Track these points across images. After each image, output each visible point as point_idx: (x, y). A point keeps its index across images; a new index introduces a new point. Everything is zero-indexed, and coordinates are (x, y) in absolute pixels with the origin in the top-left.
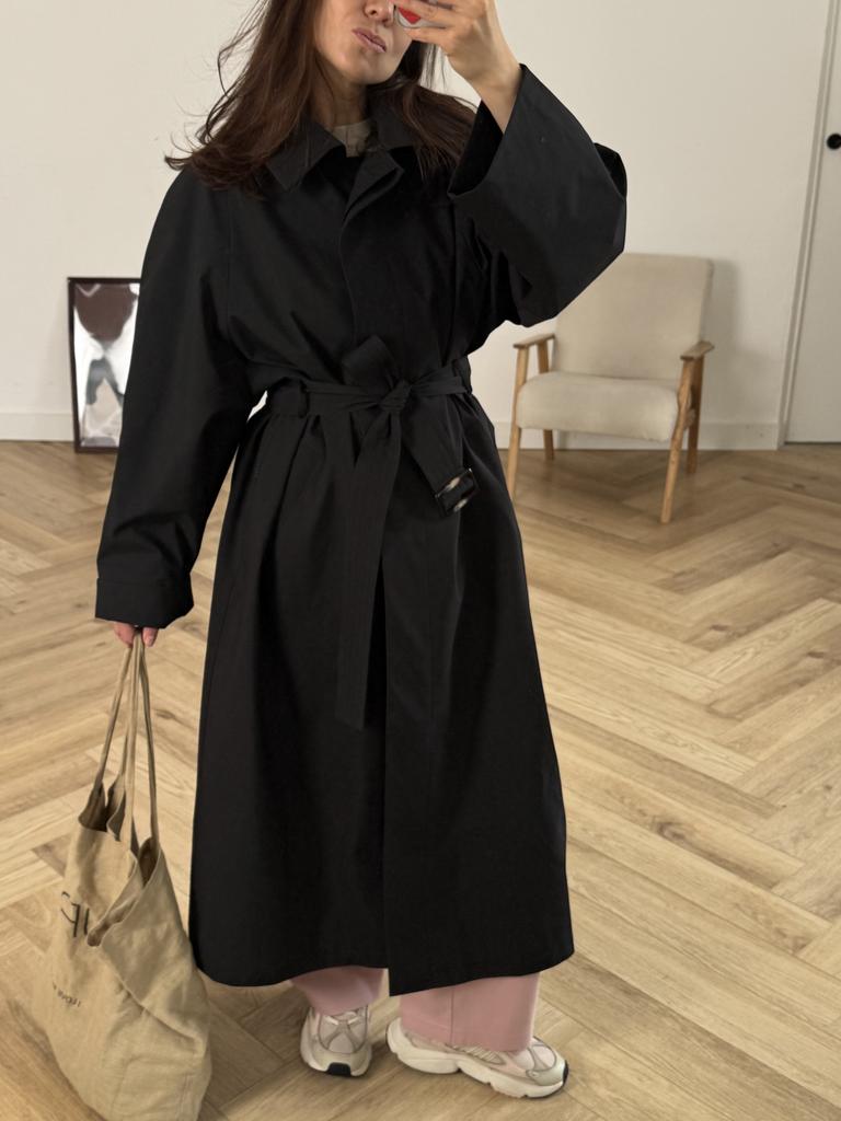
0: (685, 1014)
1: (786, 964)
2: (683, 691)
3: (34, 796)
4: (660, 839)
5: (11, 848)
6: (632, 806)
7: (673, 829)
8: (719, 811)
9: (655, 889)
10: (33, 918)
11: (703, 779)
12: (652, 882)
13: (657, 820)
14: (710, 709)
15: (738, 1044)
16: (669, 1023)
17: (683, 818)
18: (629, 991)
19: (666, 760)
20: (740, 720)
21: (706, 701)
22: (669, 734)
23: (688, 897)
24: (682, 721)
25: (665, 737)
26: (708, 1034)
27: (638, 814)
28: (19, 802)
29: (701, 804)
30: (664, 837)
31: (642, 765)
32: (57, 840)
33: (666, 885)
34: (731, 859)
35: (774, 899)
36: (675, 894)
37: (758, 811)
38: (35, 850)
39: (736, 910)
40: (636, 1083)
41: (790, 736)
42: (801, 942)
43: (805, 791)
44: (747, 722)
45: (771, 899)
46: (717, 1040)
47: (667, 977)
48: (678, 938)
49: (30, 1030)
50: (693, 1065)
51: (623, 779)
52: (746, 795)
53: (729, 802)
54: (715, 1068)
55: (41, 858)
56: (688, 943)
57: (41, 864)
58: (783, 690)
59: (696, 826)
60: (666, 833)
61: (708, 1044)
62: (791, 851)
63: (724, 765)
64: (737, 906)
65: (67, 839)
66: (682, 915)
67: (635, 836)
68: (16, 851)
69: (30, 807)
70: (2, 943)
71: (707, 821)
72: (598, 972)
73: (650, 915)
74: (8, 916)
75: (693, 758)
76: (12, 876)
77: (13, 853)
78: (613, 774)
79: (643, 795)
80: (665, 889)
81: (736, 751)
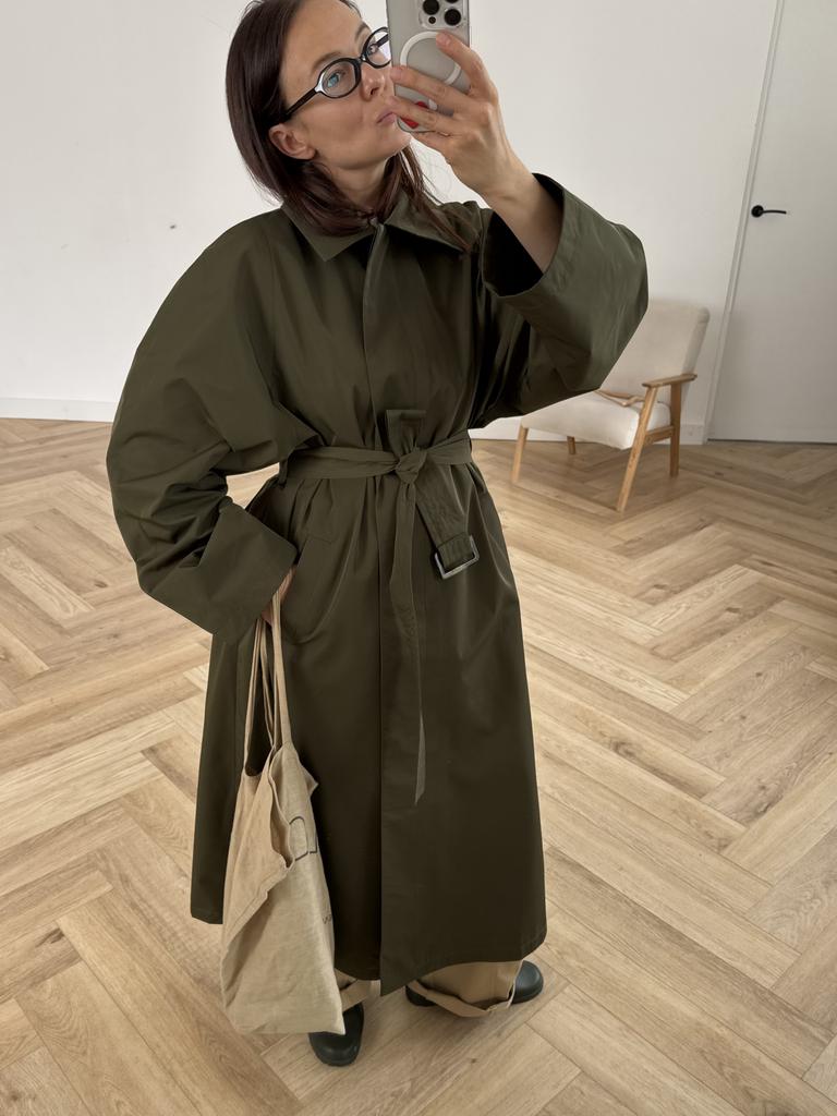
0: (636, 900)
1: (713, 861)
2: (633, 637)
3: (143, 708)
4: (615, 755)
5: (126, 749)
6: (595, 728)
7: (626, 747)
8: (661, 734)
9: (611, 796)
10: (141, 807)
11: (648, 708)
12: (611, 791)
13: (614, 740)
14: (653, 651)
15: (676, 925)
16: (624, 907)
17: (634, 739)
18: (593, 880)
19: (620, 691)
20: (676, 661)
21: (651, 646)
22: (622, 671)
23: (638, 804)
24: (633, 661)
25: (619, 673)
26: (655, 917)
27: (599, 735)
28: (132, 713)
29: (648, 728)
30: (619, 753)
31: (602, 696)
32: (160, 744)
33: (622, 794)
34: (670, 774)
35: (703, 807)
36: (628, 801)
37: (690, 735)
38: (142, 752)
39: (674, 815)
40: (598, 955)
41: (715, 675)
42: (723, 843)
43: (726, 720)
44: (682, 663)
45: (701, 806)
46: (660, 921)
47: (621, 869)
48: (630, 837)
49: (136, 899)
50: (643, 943)
51: (587, 707)
52: (681, 722)
53: (669, 728)
54: (660, 945)
55: (147, 758)
56: (638, 841)
57: (148, 763)
58: (709, 638)
59: (644, 746)
60: (621, 751)
61: (654, 925)
62: (716, 768)
63: (664, 697)
64: (675, 811)
65: (169, 742)
66: (633, 818)
67: (597, 754)
68: (129, 752)
69: (141, 717)
70: (116, 827)
71: (653, 743)
72: (569, 863)
73: (609, 818)
74: (121, 806)
75: (641, 691)
76: (127, 772)
77: (125, 754)
78: (581, 703)
79: (603, 720)
80: (620, 796)
81: (673, 686)
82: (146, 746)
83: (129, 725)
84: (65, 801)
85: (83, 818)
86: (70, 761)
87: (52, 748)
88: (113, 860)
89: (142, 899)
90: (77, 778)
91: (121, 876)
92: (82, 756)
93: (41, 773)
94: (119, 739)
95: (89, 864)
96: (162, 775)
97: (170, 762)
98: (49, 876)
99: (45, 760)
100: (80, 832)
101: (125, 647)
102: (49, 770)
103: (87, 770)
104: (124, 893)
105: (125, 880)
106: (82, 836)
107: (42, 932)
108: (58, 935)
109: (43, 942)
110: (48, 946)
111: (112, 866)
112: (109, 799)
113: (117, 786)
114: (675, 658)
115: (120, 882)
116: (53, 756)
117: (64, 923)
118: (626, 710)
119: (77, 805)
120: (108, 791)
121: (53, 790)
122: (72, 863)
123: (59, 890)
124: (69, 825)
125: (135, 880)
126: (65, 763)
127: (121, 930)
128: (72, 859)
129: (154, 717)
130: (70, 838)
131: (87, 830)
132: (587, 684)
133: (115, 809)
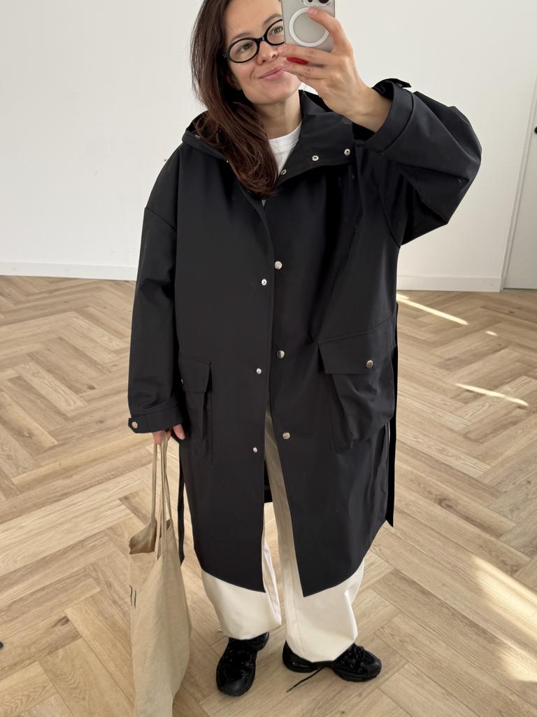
0: (454, 606)
1: (507, 580)
2: (451, 425)
3: (120, 470)
4: (439, 507)
5: (108, 497)
6: (425, 488)
7: (446, 502)
8: (471, 493)
10: (119, 536)
11: (462, 475)
12: (438, 533)
13: (439, 497)
14: (466, 436)
15: (482, 624)
16: (445, 611)
17: (452, 496)
18: (424, 592)
19: (443, 464)
20: (482, 443)
21: (464, 432)
22: (444, 449)
23: (456, 541)
24: (451, 442)
25: (441, 451)
26: (467, 618)
27: (428, 493)
28: (113, 473)
29: (462, 489)
30: (441, 506)
31: (430, 466)
32: (131, 494)
33: (445, 534)
34: (478, 521)
35: (500, 543)
36: (447, 538)
37: (492, 494)
38: (120, 499)
39: (481, 549)
40: (428, 643)
41: (508, 453)
42: (515, 568)
43: (517, 484)
44: (485, 444)
45: (499, 543)
46: (471, 621)
47: (444, 585)
48: (450, 564)
49: (116, 598)
50: (459, 636)
51: (419, 473)
52: (486, 485)
53: (477, 489)
54: (470, 638)
55: (123, 503)
56: (456, 566)
57: (123, 507)
58: (504, 427)
59: (459, 501)
60: (443, 504)
61: (467, 624)
62: (510, 517)
63: (474, 468)
64: (481, 546)
65: (137, 493)
66: (452, 551)
67: (426, 506)
68: (111, 499)
69: (118, 476)
70: (103, 549)
71: (465, 499)
72: (408, 580)
73: (435, 550)
74: (106, 535)
75: (457, 463)
76: (109, 513)
77: (109, 500)
78: (415, 471)
79: (431, 483)
80: (442, 536)
81: (479, 460)
82: (122, 495)
83: (110, 481)
84: (69, 532)
85: (81, 543)
86: (73, 504)
87: (61, 496)
88: (102, 572)
89: (120, 598)
90: (77, 517)
91: (106, 582)
92: (80, 502)
93: (53, 513)
94: (104, 490)
95: (85, 574)
96: (133, 515)
97: (138, 506)
98: (59, 582)
99: (56, 504)
100: (80, 552)
101: (108, 429)
102: (59, 511)
103: (84, 511)
104: (109, 594)
105: (109, 585)
106: (81, 555)
107: (55, 618)
108: (65, 620)
109: (55, 625)
110: (59, 627)
111: (100, 576)
112: (96, 531)
113: (104, 522)
114: (481, 441)
115: (105, 586)
116: (61, 502)
117: (69, 612)
118: (447, 477)
119: (78, 534)
120: (97, 525)
121: (61, 524)
122: (75, 572)
123: (66, 591)
124: (72, 547)
125: (116, 585)
126: (70, 506)
127: (106, 618)
128: (75, 570)
129: (127, 476)
130: (73, 556)
131: (83, 551)
132: (419, 457)
133: (102, 537)
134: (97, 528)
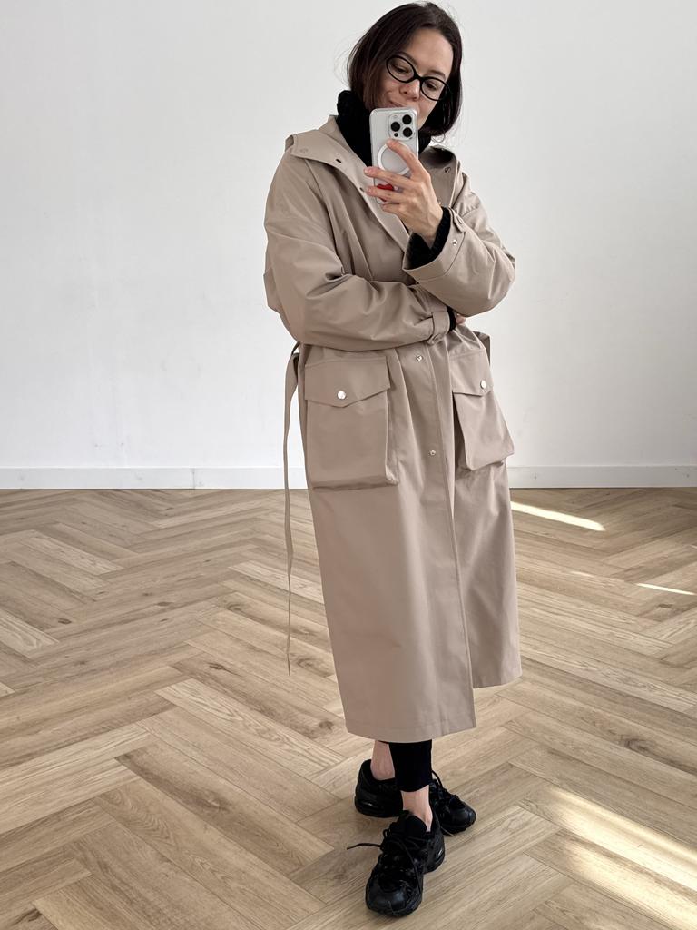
0: (658, 871)
2: (639, 649)
3: (116, 722)
4: (628, 750)
5: (98, 757)
6: (602, 727)
7: (638, 744)
8: (676, 731)
9: (626, 785)
10: (117, 804)
11: (661, 709)
12: (624, 781)
13: (624, 738)
14: (662, 661)
16: (645, 877)
17: (646, 736)
18: (611, 856)
19: (628, 696)
20: (688, 669)
21: (660, 656)
22: (629, 678)
23: (656, 792)
24: (640, 670)
25: (627, 681)
26: (679, 885)
27: (608, 733)
28: (104, 726)
29: (661, 727)
30: (630, 748)
31: (610, 700)
32: (135, 751)
33: (637, 782)
34: (688, 764)
36: (644, 788)
38: (116, 758)
47: (640, 845)
48: (648, 819)
49: (117, 882)
51: (593, 709)
53: (685, 726)
54: (687, 909)
55: (122, 764)
57: (123, 768)
59: (658, 742)
60: (633, 746)
63: (678, 700)
65: (144, 750)
66: (650, 803)
67: (607, 749)
68: (103, 758)
69: (113, 729)
70: (92, 822)
71: (668, 739)
73: (624, 804)
74: (96, 804)
75: (652, 694)
76: (100, 776)
77: (98, 760)
78: (586, 707)
79: (612, 721)
80: (635, 785)
81: (687, 690)
82: (121, 753)
83: (100, 736)
84: (37, 802)
85: (57, 816)
86: (41, 768)
87: (19, 758)
88: (92, 851)
89: (122, 882)
90: (48, 783)
91: (99, 862)
92: (51, 764)
93: (10, 780)
94: (91, 748)
95: (65, 854)
96: (139, 777)
97: (146, 766)
98: (23, 865)
99: (15, 768)
100: (54, 828)
101: (94, 671)
102: (19, 777)
103: (59, 775)
104: (104, 877)
105: (104, 867)
106: (56, 830)
107: (18, 912)
108: (36, 914)
109: (20, 920)
110: (25, 924)
111: (90, 856)
112: (80, 800)
113: (92, 787)
114: (686, 666)
115: (98, 868)
116: (20, 766)
117: (40, 904)
118: (636, 712)
119: (50, 805)
120: (81, 793)
121: (24, 793)
122: (48, 853)
123: (34, 877)
124: (43, 822)
125: (115, 866)
126: (36, 770)
127: (101, 909)
128: (46, 851)
129: (126, 729)
130: (44, 832)
131: (60, 826)
132: (591, 690)
133: (90, 807)
134: (81, 796)
